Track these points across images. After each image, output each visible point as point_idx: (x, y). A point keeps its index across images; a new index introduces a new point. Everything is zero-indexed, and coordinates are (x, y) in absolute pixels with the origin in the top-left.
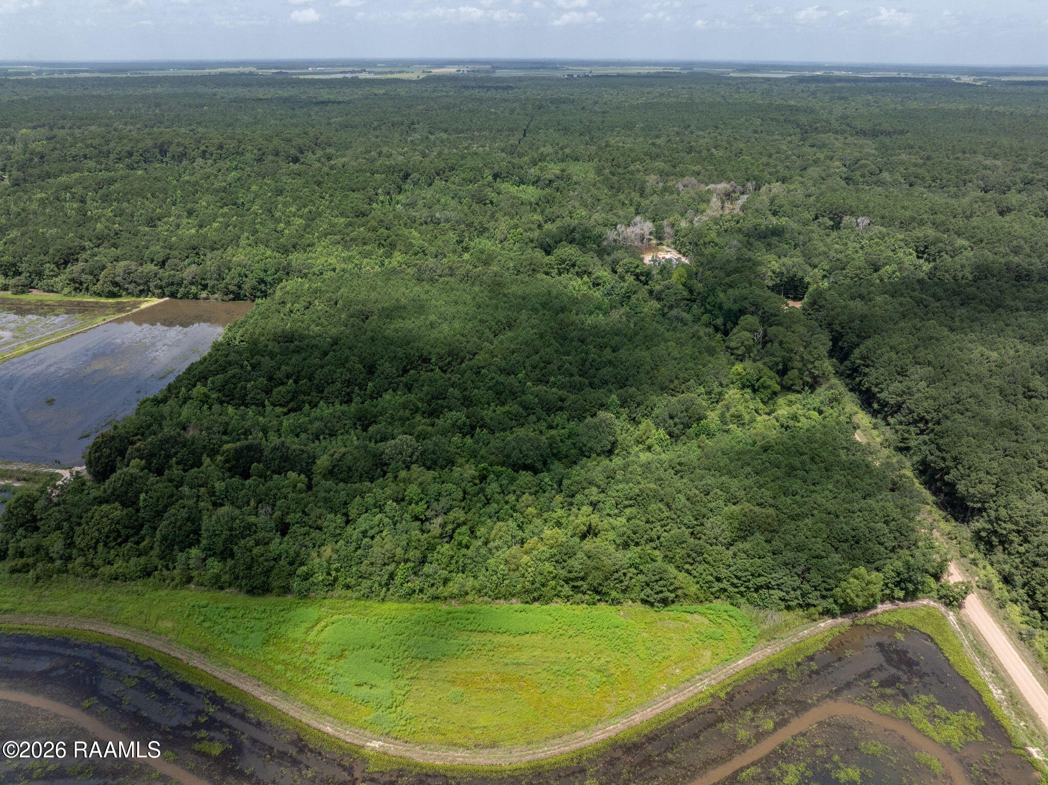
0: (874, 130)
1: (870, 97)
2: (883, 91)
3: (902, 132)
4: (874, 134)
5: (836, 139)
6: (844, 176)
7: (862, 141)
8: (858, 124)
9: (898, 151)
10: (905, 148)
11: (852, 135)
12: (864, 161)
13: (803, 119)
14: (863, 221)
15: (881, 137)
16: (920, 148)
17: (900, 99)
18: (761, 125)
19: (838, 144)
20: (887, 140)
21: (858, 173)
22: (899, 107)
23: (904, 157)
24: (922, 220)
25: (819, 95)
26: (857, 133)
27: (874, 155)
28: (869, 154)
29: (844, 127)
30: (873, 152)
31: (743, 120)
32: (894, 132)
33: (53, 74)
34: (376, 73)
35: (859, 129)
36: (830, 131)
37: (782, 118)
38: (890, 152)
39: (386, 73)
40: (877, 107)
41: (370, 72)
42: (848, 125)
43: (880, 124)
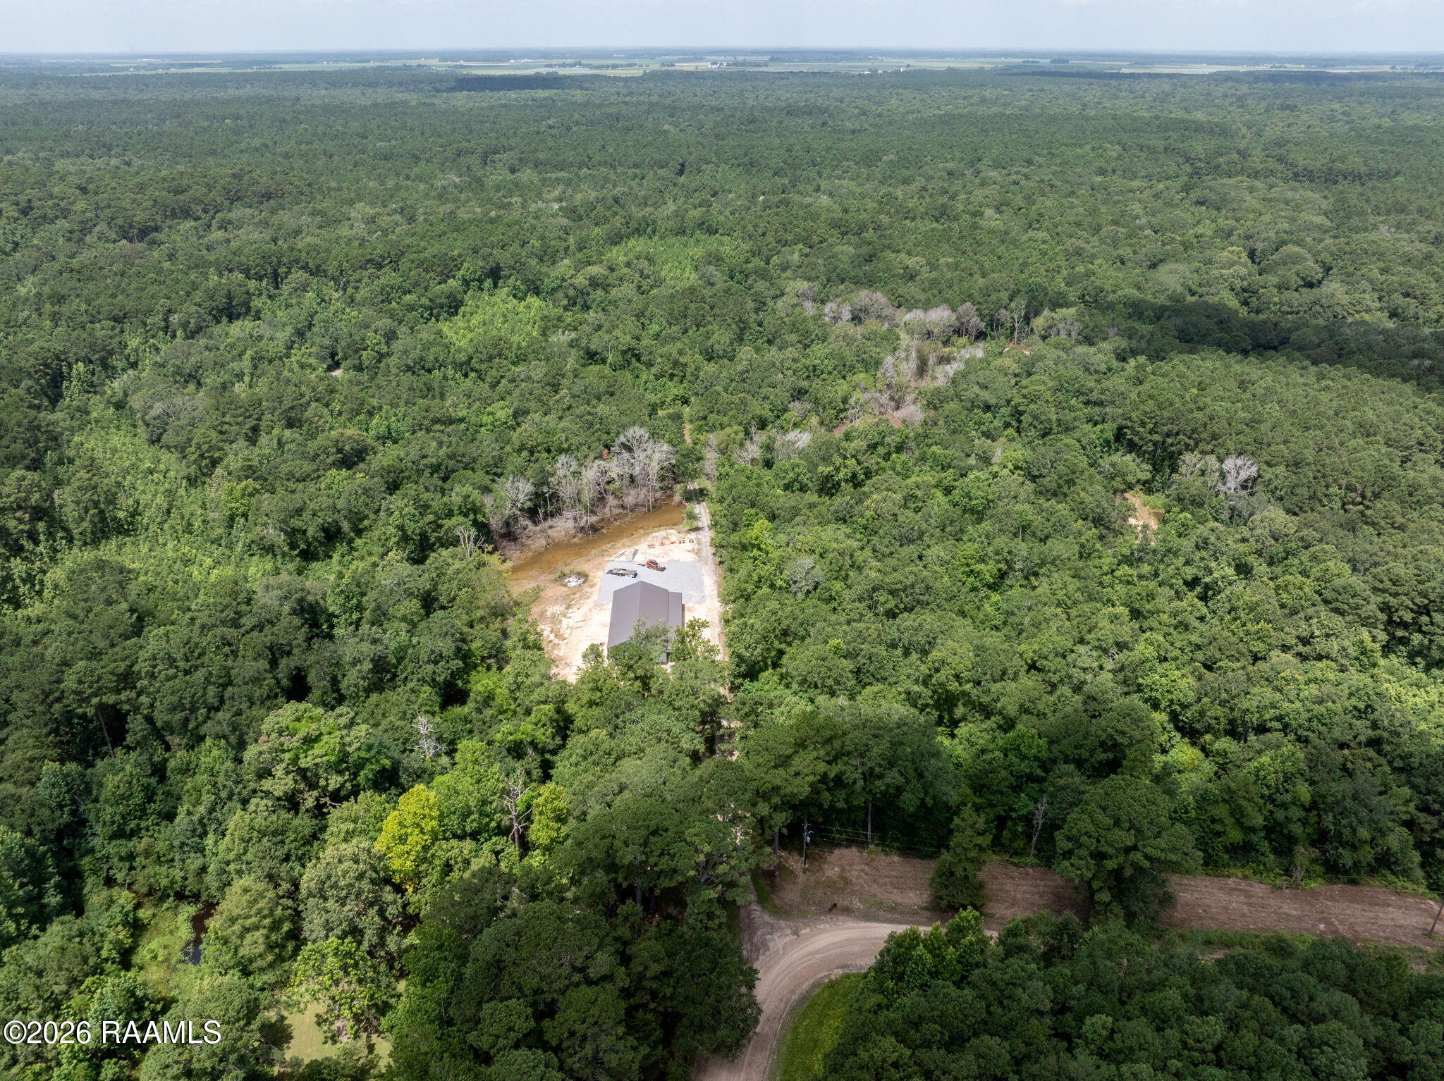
0: (1330, 169)
1: (1337, 106)
2: (1362, 94)
3: (1386, 175)
4: (1329, 178)
5: (1251, 190)
6: (1238, 284)
7: (1304, 193)
8: (1301, 159)
9: (1371, 219)
10: (1388, 213)
11: (1286, 180)
12: (1291, 249)
13: (1199, 146)
14: (1239, 468)
15: (1343, 185)
16: (1420, 211)
17: (1389, 109)
18: (1120, 157)
19: (1250, 201)
20: (1353, 192)
21: (1272, 279)
22: (1386, 123)
23: (1384, 233)
24: (1413, 489)
25: (1250, 101)
26: (1296, 175)
27: (1320, 227)
28: (1309, 228)
29: (1272, 164)
30: (1320, 220)
31: (1087, 148)
32: (1370, 175)
33: (156, 69)
34: (591, 67)
35: (1300, 169)
36: (1241, 172)
37: (1161, 144)
38: (1355, 221)
39: (607, 67)
40: (1347, 123)
41: (585, 66)
42: (1281, 160)
43: (1343, 158)
